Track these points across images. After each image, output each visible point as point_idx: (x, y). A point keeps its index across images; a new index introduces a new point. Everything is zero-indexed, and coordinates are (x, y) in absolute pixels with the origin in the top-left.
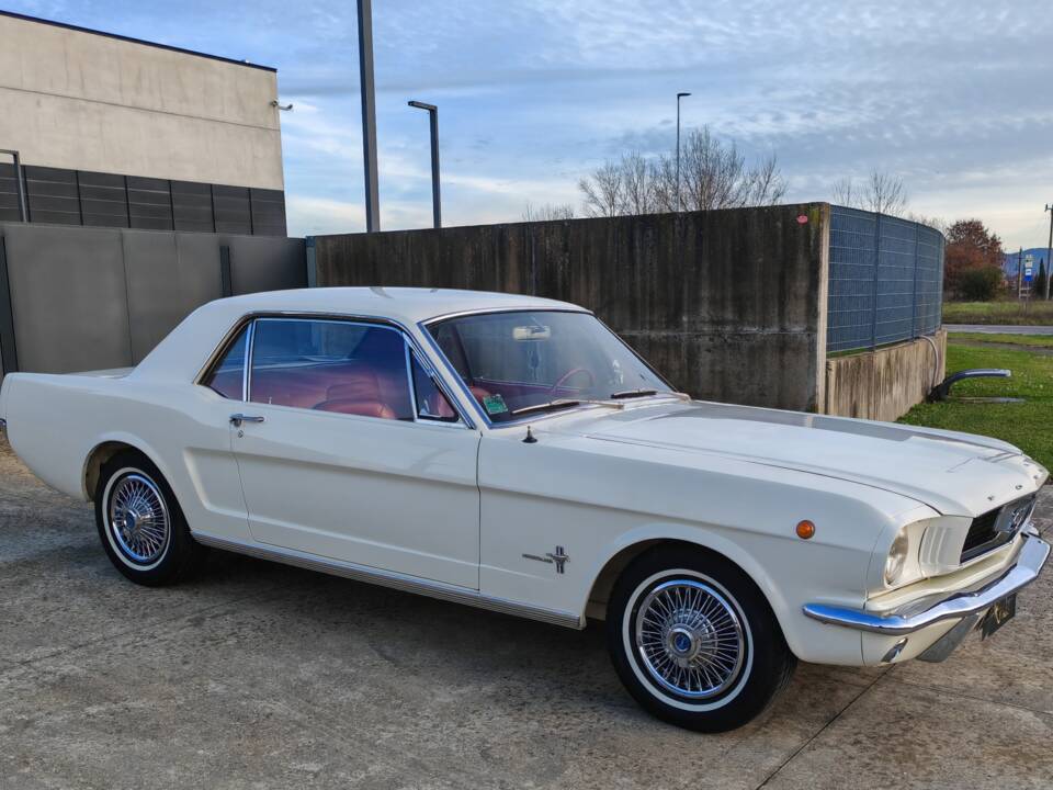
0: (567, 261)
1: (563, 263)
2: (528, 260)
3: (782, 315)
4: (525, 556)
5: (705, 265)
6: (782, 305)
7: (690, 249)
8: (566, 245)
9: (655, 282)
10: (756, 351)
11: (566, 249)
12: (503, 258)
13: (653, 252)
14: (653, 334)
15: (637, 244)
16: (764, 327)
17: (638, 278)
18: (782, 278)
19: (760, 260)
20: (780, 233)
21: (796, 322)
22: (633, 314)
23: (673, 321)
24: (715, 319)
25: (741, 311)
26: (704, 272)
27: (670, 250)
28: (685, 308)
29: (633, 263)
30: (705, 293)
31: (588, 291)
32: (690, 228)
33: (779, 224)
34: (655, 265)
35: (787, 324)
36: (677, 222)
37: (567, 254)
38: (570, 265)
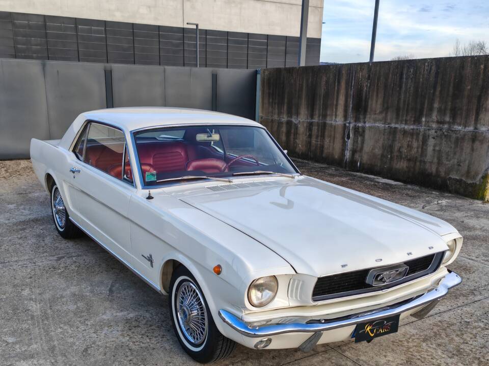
0: (369, 85)
1: (367, 86)
2: (350, 84)
3: (477, 120)
4: (142, 255)
5: (439, 89)
6: (477, 114)
7: (431, 79)
8: (369, 76)
9: (411, 98)
10: (459, 141)
11: (369, 78)
12: (339, 83)
13: (412, 81)
14: (406, 127)
15: (404, 76)
16: (465, 127)
17: (402, 96)
18: (479, 99)
19: (469, 87)
20: (482, 71)
21: (484, 125)
22: (398, 115)
23: (417, 121)
24: (440, 121)
25: (454, 117)
26: (437, 93)
27: (421, 80)
28: (425, 113)
29: (401, 87)
30: (436, 105)
31: (377, 102)
32: (433, 67)
33: (482, 66)
34: (412, 89)
35: (479, 126)
36: (426, 64)
37: (369, 81)
38: (370, 87)
